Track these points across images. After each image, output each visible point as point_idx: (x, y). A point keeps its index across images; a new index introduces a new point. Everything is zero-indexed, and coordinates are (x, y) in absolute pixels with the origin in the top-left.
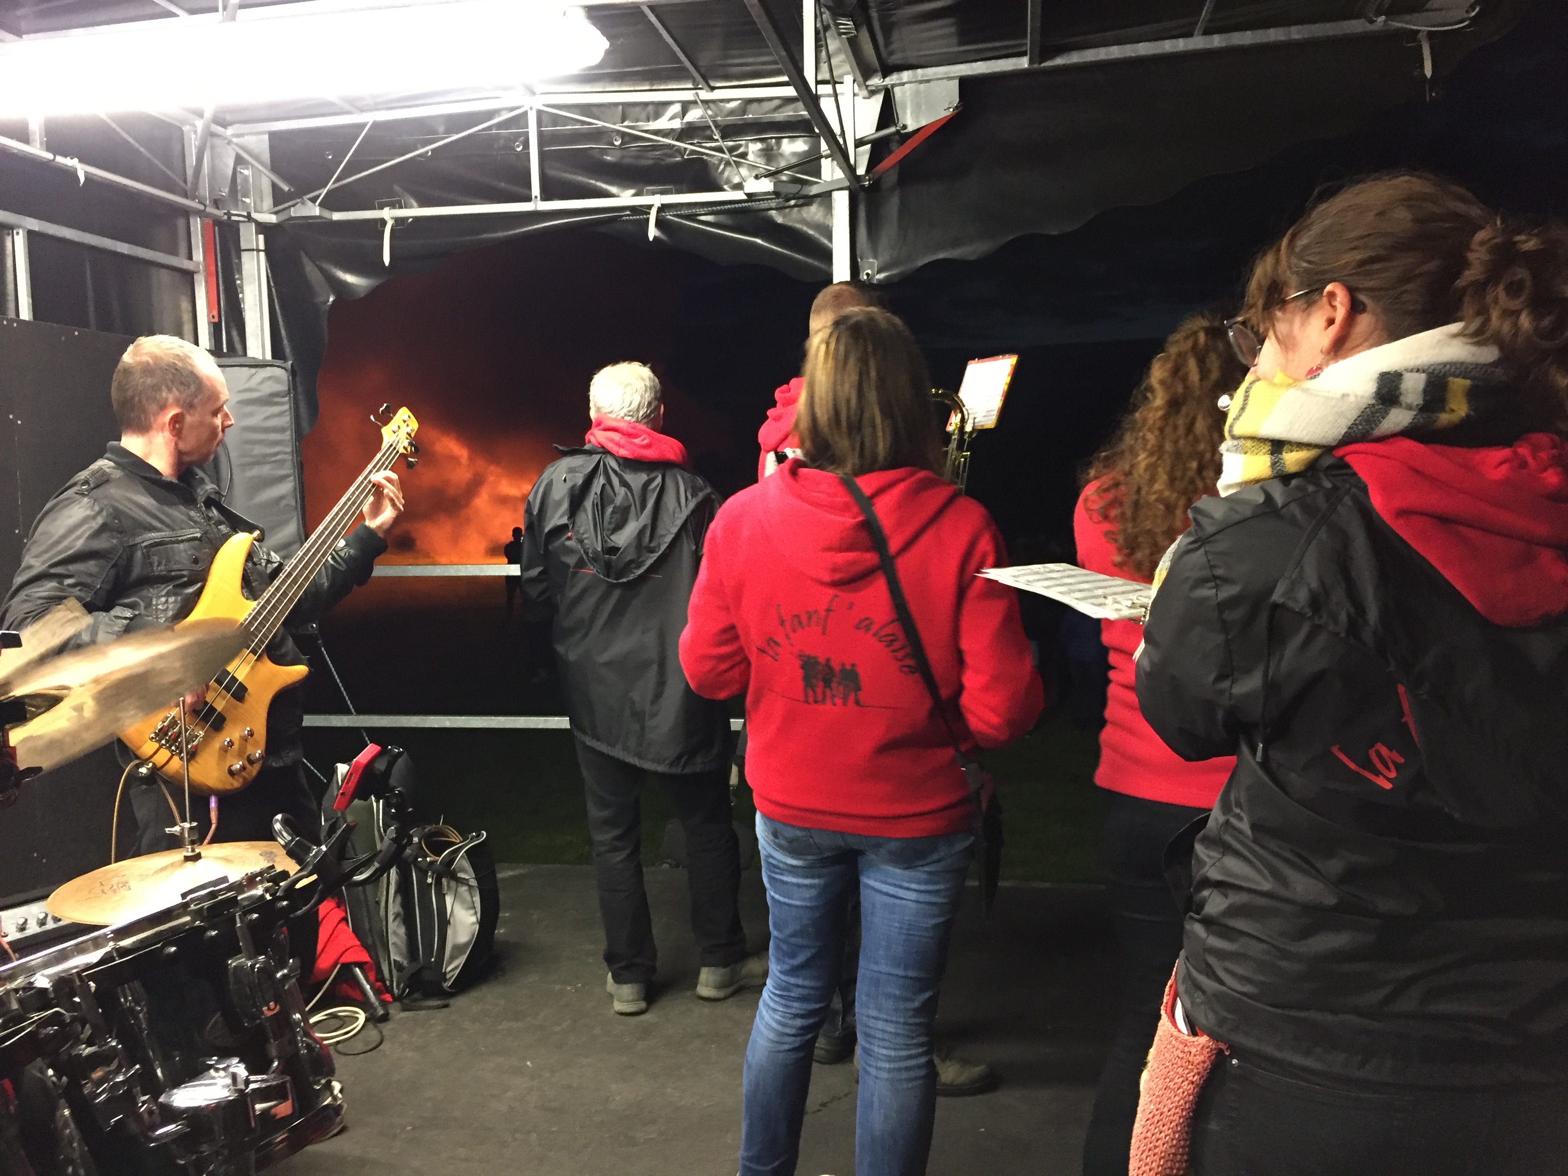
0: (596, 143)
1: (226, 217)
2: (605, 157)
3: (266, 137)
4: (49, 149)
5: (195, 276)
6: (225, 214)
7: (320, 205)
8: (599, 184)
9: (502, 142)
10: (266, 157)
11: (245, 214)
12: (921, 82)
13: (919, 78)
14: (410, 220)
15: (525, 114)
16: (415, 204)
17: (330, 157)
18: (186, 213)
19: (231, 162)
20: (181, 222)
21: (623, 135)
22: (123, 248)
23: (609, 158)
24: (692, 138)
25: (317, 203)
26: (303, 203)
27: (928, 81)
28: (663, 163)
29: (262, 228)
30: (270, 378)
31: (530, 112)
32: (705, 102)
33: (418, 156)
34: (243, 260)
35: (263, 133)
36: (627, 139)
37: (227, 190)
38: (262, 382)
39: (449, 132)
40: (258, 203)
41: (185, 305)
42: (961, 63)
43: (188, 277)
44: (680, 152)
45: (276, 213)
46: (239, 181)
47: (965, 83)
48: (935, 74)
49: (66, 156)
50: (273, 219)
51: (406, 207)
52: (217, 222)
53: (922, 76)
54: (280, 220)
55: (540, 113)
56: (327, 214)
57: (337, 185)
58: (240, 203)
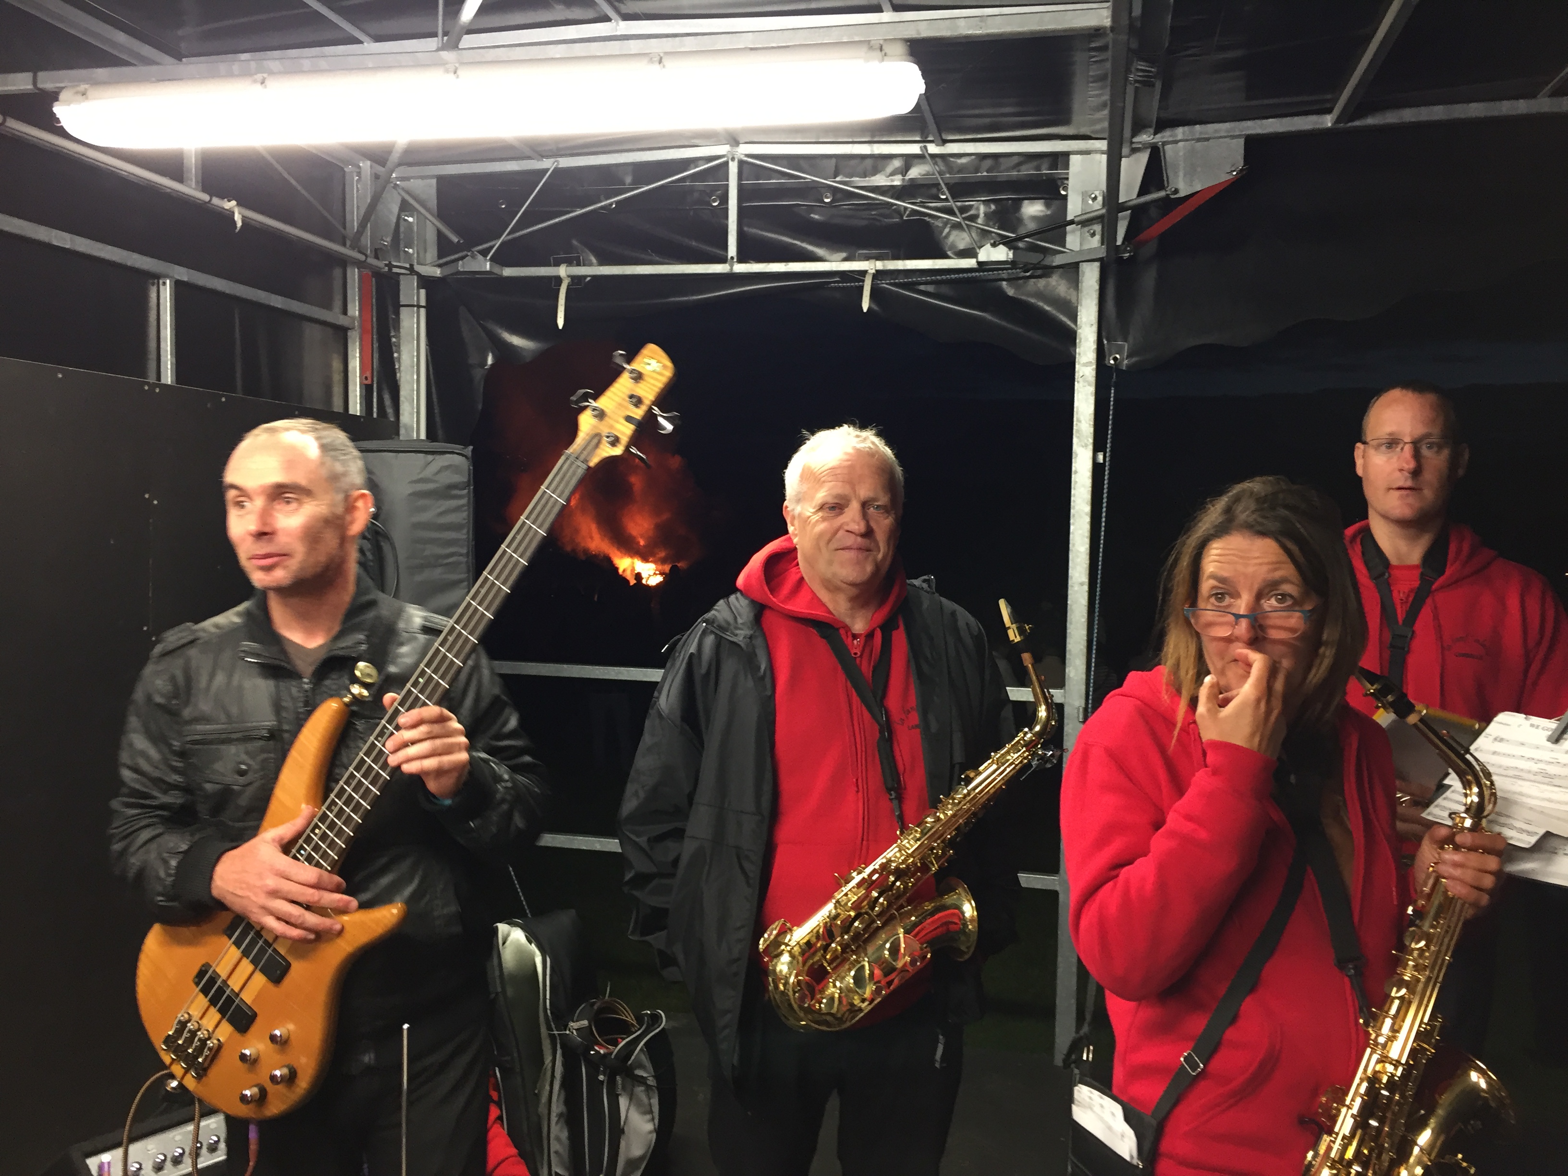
0: (804, 198)
1: (386, 269)
2: (812, 215)
3: (434, 181)
4: (204, 190)
5: (349, 333)
6: (386, 265)
7: (491, 260)
8: (804, 245)
9: (696, 195)
10: (433, 203)
11: (408, 266)
12: (1199, 140)
13: (1197, 136)
14: (589, 279)
15: (726, 164)
16: (594, 260)
17: (503, 206)
18: (343, 262)
19: (395, 209)
20: (337, 272)
21: (835, 191)
22: (277, 301)
23: (816, 217)
24: (915, 197)
25: (488, 258)
26: (473, 257)
27: (1207, 139)
28: (878, 223)
29: (425, 282)
30: (447, 468)
31: (731, 163)
32: (933, 156)
33: (602, 208)
34: (402, 316)
35: (431, 177)
36: (839, 196)
37: (389, 239)
38: (438, 472)
39: (637, 183)
40: (421, 255)
41: (337, 365)
42: (1249, 119)
43: (341, 333)
44: (899, 212)
45: (440, 266)
46: (402, 229)
47: (1252, 143)
48: (1216, 131)
49: (223, 198)
50: (437, 272)
51: (584, 265)
52: (377, 274)
53: (1201, 133)
54: (446, 274)
55: (741, 163)
56: (497, 270)
57: (510, 237)
58: (402, 253)
